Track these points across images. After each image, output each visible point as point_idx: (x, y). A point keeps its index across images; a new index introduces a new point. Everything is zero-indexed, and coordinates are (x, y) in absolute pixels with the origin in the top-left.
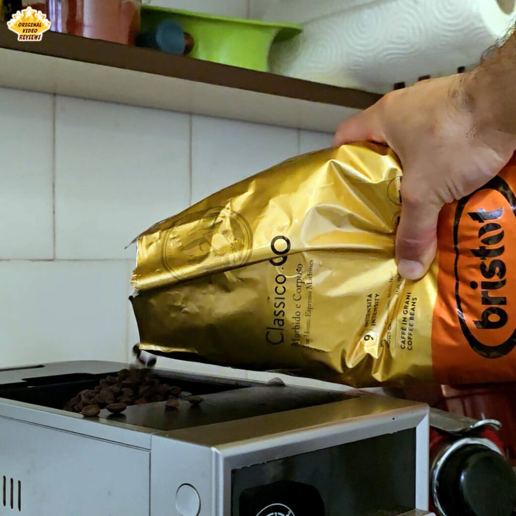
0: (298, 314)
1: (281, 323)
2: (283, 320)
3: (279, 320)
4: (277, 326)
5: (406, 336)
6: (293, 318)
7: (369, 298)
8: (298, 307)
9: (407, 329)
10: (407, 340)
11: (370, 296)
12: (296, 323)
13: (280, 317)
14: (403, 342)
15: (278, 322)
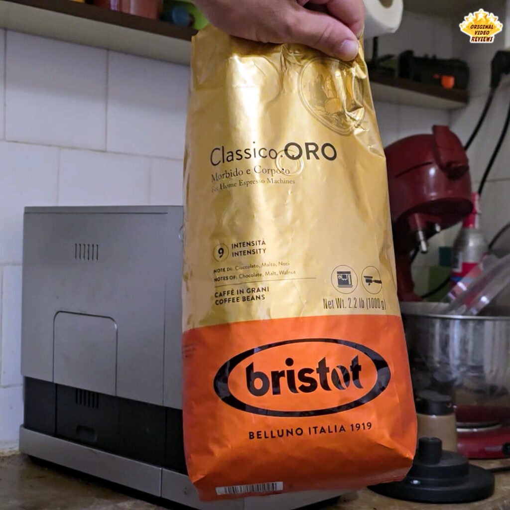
0: (241, 173)
1: (230, 158)
2: (232, 160)
3: (232, 156)
4: (226, 156)
5: (226, 296)
6: (236, 169)
7: (261, 242)
8: (247, 171)
9: (233, 296)
10: (223, 298)
11: (264, 243)
12: (231, 173)
13: (236, 156)
14: (221, 295)
15: (230, 156)
